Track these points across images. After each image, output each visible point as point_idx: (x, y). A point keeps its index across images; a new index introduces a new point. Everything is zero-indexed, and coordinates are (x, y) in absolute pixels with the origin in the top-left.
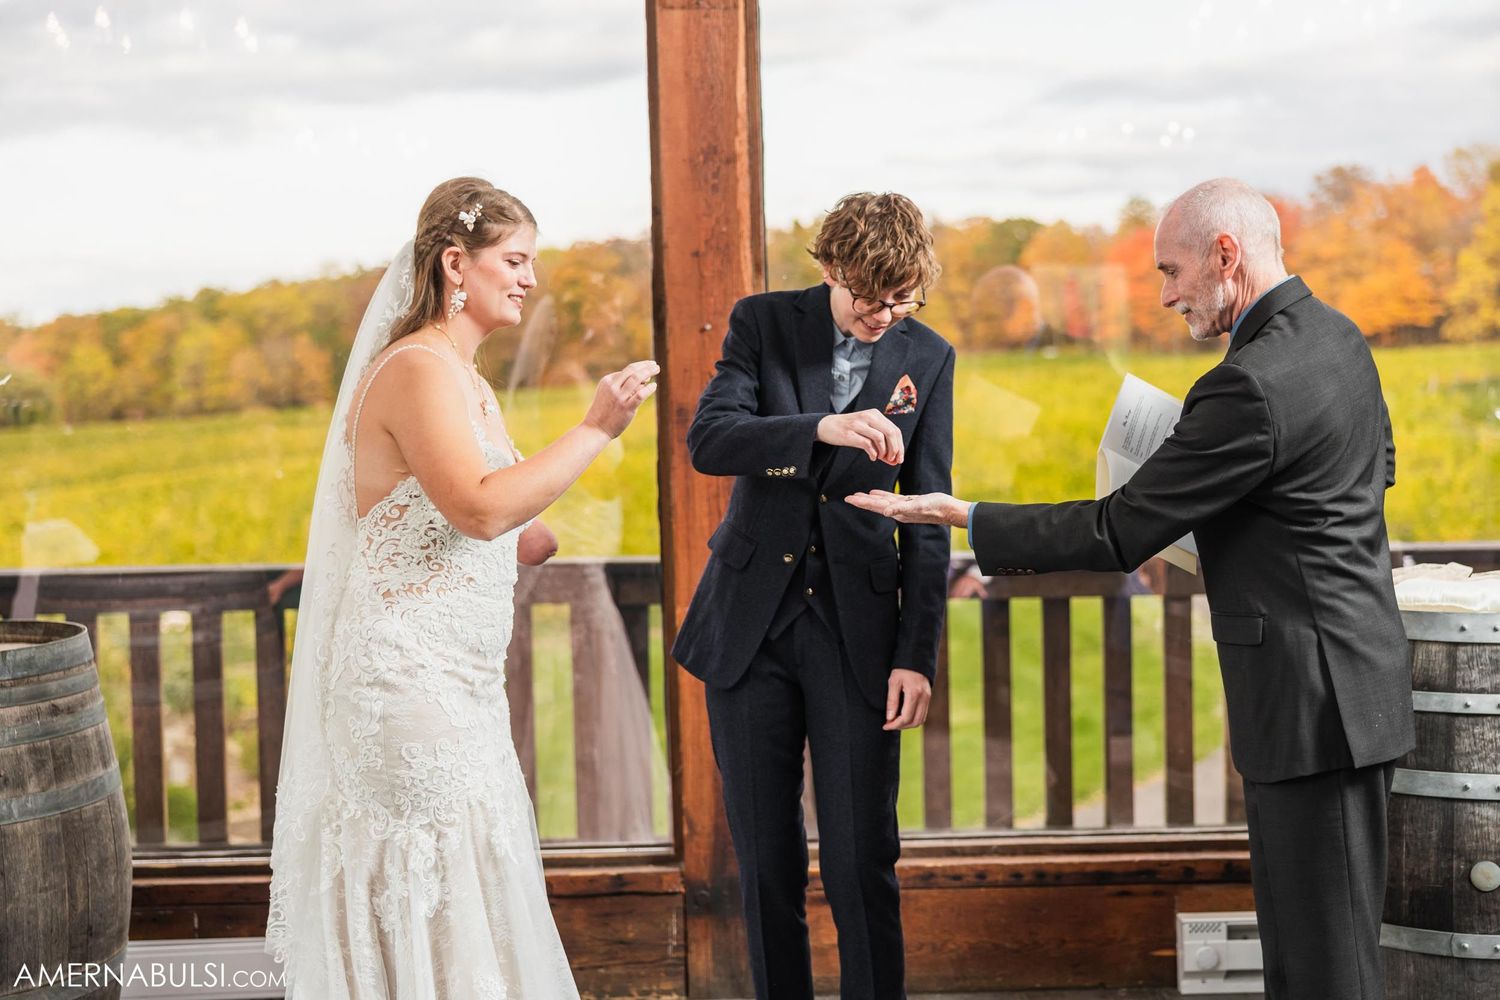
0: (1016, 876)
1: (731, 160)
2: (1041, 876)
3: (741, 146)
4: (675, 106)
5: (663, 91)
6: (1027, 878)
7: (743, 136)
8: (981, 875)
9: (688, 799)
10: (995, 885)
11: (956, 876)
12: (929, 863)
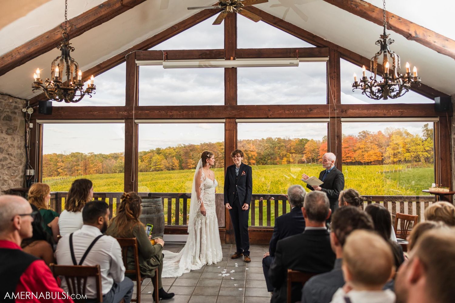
0: (264, 231)
1: (234, 147)
2: (267, 231)
3: (235, 146)
4: (228, 141)
5: (226, 139)
6: (266, 231)
7: (235, 145)
8: (260, 231)
9: (226, 220)
10: (262, 232)
11: (257, 231)
12: (254, 229)
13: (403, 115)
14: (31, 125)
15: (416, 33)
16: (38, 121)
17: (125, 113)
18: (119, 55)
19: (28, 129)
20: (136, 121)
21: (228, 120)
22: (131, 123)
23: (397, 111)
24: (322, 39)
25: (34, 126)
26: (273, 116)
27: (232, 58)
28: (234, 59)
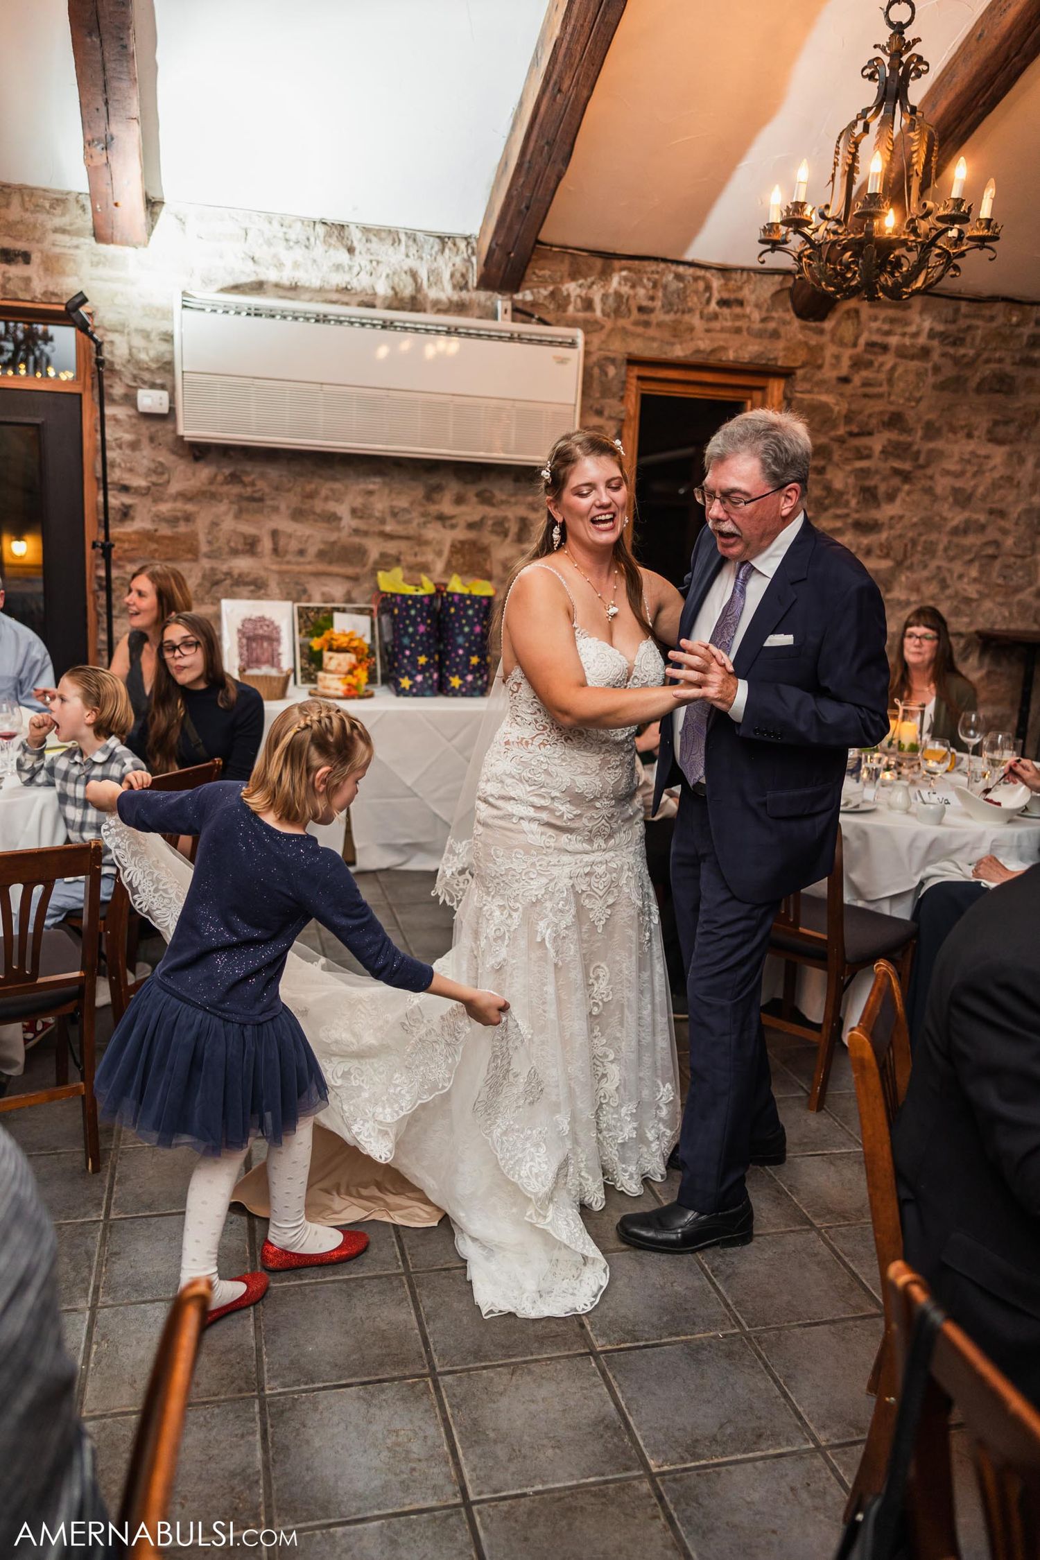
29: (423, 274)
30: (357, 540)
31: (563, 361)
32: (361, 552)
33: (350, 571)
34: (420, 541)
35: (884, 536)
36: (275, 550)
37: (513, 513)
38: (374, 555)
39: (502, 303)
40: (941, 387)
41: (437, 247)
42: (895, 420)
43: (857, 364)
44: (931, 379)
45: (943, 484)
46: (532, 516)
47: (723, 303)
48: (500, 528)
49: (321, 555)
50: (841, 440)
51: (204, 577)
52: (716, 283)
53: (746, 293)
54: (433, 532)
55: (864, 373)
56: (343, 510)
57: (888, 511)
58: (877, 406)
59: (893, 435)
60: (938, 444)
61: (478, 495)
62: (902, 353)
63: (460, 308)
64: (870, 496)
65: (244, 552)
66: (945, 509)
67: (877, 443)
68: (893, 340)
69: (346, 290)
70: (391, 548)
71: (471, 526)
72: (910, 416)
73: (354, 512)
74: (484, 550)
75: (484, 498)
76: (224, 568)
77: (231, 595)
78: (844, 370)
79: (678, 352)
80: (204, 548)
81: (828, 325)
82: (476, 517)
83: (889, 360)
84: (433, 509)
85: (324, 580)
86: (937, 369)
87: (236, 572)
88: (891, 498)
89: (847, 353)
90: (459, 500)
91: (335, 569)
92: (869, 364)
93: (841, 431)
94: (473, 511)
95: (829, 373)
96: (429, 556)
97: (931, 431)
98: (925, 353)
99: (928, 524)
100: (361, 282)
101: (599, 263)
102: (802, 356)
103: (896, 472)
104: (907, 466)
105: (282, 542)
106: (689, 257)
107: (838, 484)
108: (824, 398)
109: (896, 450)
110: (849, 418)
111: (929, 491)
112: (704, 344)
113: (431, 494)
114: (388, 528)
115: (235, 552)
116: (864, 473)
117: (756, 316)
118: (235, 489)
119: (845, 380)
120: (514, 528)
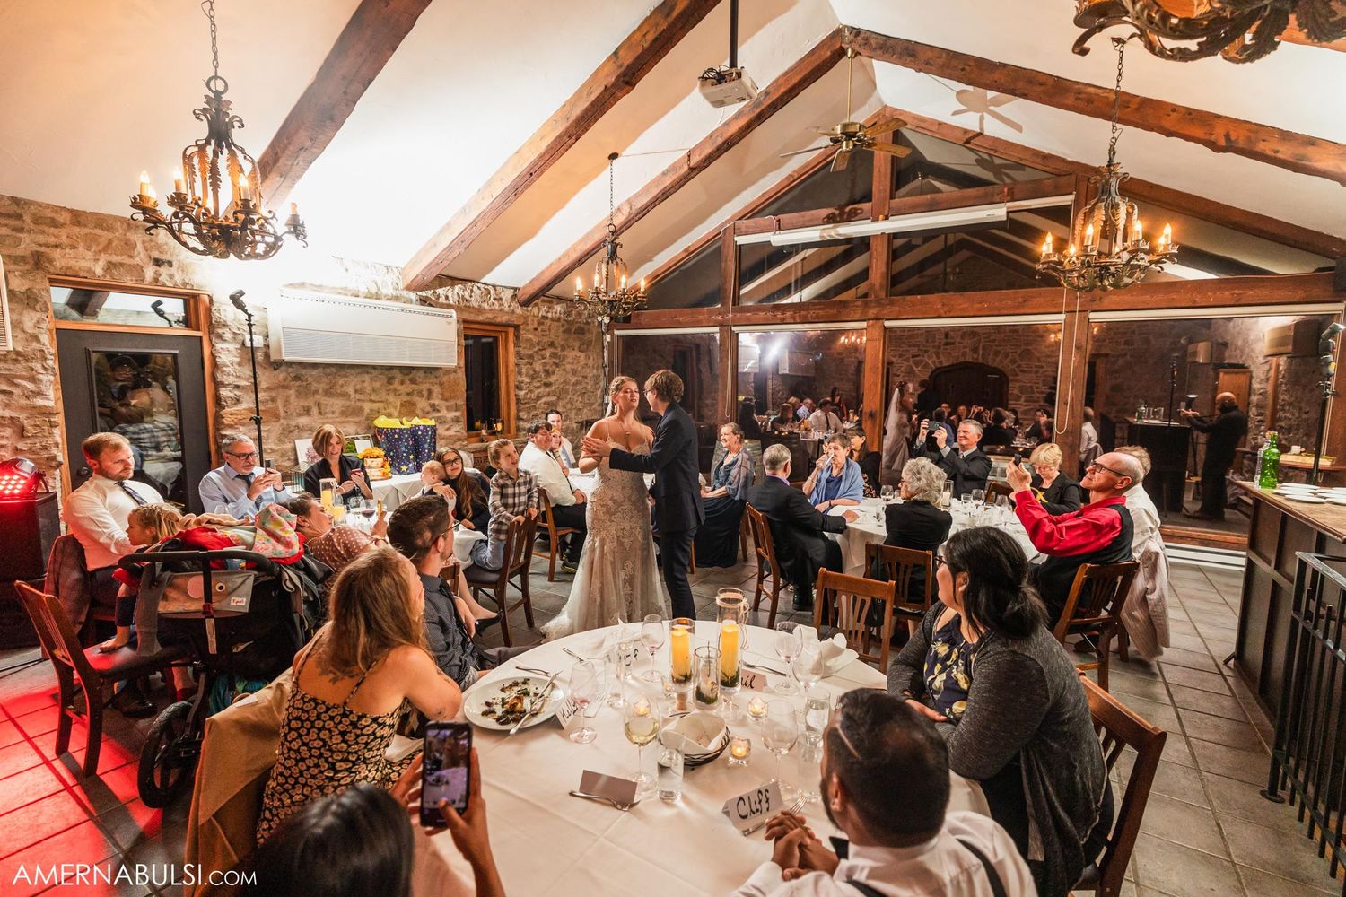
13: (1243, 302)
14: (608, 338)
15: (1227, 136)
16: (616, 332)
17: (719, 318)
18: (713, 231)
19: (606, 344)
20: (734, 328)
21: (871, 322)
22: (727, 331)
23: (1227, 293)
24: (1063, 160)
25: (612, 338)
26: (948, 314)
27: (881, 217)
28: (887, 218)
29: (379, 283)
30: (359, 404)
31: (450, 323)
32: (361, 409)
33: (357, 419)
34: (387, 402)
35: (553, 388)
36: (320, 413)
37: (424, 387)
38: (367, 410)
39: (413, 296)
40: (564, 332)
41: (386, 270)
42: (552, 344)
43: (540, 323)
44: (562, 329)
45: (568, 367)
46: (433, 388)
47: (495, 299)
48: (420, 394)
49: (342, 413)
50: (536, 352)
51: (283, 429)
52: (492, 291)
53: (502, 295)
54: (391, 398)
55: (542, 327)
56: (351, 390)
57: (552, 379)
58: (546, 339)
59: (552, 350)
60: (564, 353)
61: (410, 380)
62: (552, 320)
63: (397, 298)
64: (547, 373)
65: (304, 415)
66: (570, 376)
67: (548, 353)
68: (549, 315)
69: (345, 289)
70: (375, 406)
71: (408, 394)
72: (556, 342)
73: (356, 391)
74: (414, 404)
75: (413, 381)
76: (294, 424)
77: (300, 438)
78: (535, 326)
79: (481, 318)
80: (282, 414)
81: (529, 309)
82: (409, 390)
83: (548, 322)
84: (391, 387)
85: (346, 425)
86: (563, 326)
87: (301, 426)
88: (553, 373)
89: (536, 319)
90: (402, 383)
91: (350, 419)
92: (543, 324)
93: (536, 349)
94: (408, 387)
95: (531, 327)
96: (391, 410)
97: (563, 348)
98: (559, 319)
99: (566, 382)
100: (352, 285)
101: (450, 281)
102: (522, 321)
103: (555, 363)
104: (557, 361)
105: (323, 407)
106: (482, 281)
107: (537, 369)
108: (530, 336)
109: (554, 355)
110: (538, 344)
111: (564, 370)
112: (490, 315)
113: (390, 381)
114: (373, 398)
115: (299, 415)
116: (545, 364)
117: (506, 305)
118: (298, 383)
119: (536, 329)
120: (425, 393)
